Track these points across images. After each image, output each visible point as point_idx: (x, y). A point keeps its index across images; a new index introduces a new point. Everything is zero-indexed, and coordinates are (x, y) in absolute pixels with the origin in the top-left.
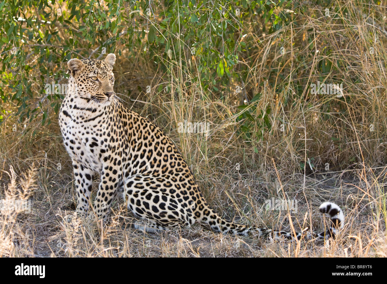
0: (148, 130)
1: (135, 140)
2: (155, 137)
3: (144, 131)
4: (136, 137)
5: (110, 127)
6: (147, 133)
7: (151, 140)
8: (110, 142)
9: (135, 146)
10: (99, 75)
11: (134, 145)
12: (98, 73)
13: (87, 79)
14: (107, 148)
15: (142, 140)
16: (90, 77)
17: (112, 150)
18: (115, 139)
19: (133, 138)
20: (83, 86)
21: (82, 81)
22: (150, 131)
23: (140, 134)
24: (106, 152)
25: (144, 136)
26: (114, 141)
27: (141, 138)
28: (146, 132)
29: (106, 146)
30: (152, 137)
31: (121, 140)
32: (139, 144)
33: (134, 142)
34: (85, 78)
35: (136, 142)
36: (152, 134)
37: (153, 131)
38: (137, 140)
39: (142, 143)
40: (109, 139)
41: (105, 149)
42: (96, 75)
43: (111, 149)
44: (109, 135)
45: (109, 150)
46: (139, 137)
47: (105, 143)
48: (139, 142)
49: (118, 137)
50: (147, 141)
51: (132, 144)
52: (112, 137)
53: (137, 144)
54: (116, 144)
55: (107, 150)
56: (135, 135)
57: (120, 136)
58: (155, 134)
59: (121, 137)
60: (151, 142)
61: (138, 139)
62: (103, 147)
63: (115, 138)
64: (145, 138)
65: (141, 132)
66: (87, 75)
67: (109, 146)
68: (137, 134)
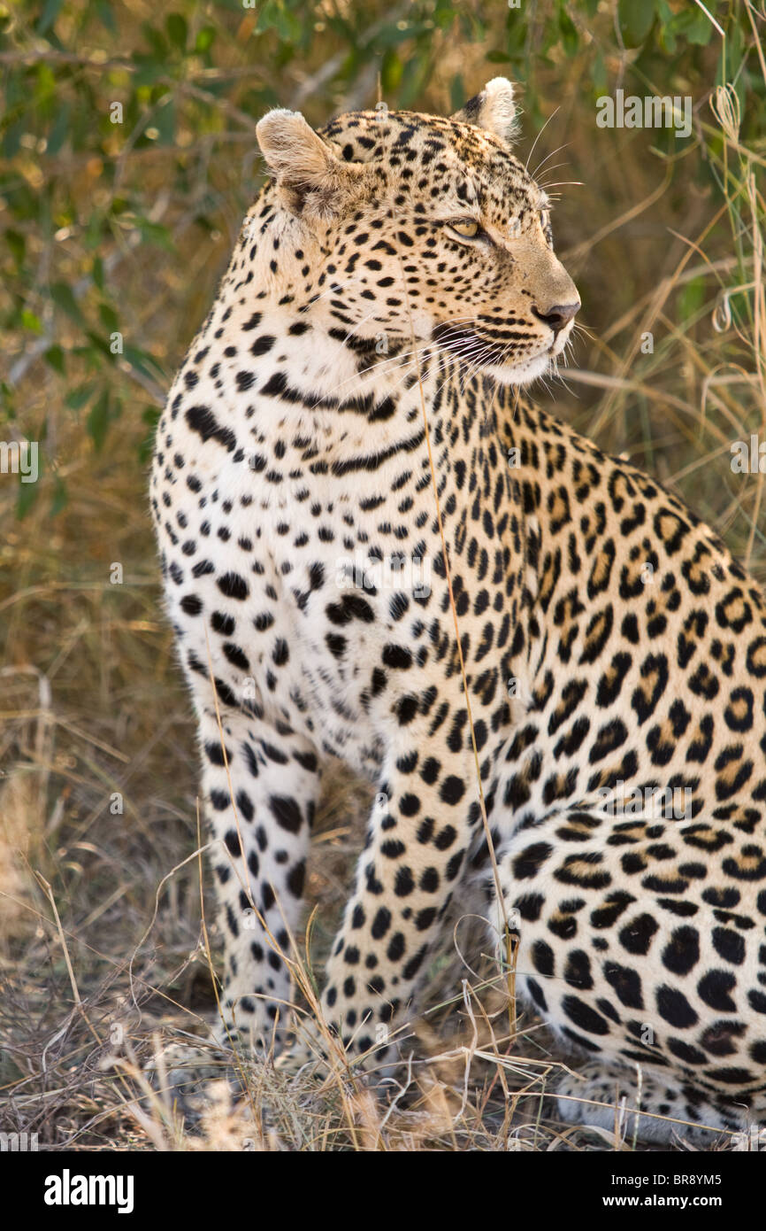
0: (647, 544)
1: (573, 595)
2: (681, 584)
3: (623, 546)
4: (581, 581)
5: (453, 521)
6: (644, 555)
7: (662, 599)
8: (445, 607)
9: (574, 633)
10: (491, 206)
11: (569, 623)
12: (482, 198)
13: (420, 232)
14: (425, 640)
15: (612, 596)
16: (440, 224)
17: (446, 661)
18: (473, 597)
19: (566, 582)
20: (392, 267)
21: (381, 245)
22: (658, 547)
23: (604, 560)
24: (415, 669)
25: (625, 573)
26: (462, 610)
27: (604, 585)
28: (635, 554)
29: (418, 630)
30: (669, 582)
31: (499, 606)
32: (595, 620)
33: (568, 606)
34: (410, 230)
35: (578, 609)
36: (671, 565)
37: (673, 546)
38: (583, 596)
39: (609, 613)
40: (440, 587)
41: (413, 645)
42: (474, 210)
43: (441, 655)
44: (440, 567)
45: (432, 652)
46: (599, 576)
47: (415, 613)
48: (594, 607)
49: (487, 584)
50: (638, 606)
51: (559, 620)
52: (458, 582)
53: (584, 620)
54: (473, 625)
55: (423, 655)
56: (575, 566)
57: (497, 578)
58: (686, 568)
59: (502, 587)
60: (661, 609)
61: (594, 590)
62: (402, 635)
63: (472, 587)
64: (631, 589)
65: (610, 549)
66: (420, 208)
67: (435, 629)
68: (586, 562)
